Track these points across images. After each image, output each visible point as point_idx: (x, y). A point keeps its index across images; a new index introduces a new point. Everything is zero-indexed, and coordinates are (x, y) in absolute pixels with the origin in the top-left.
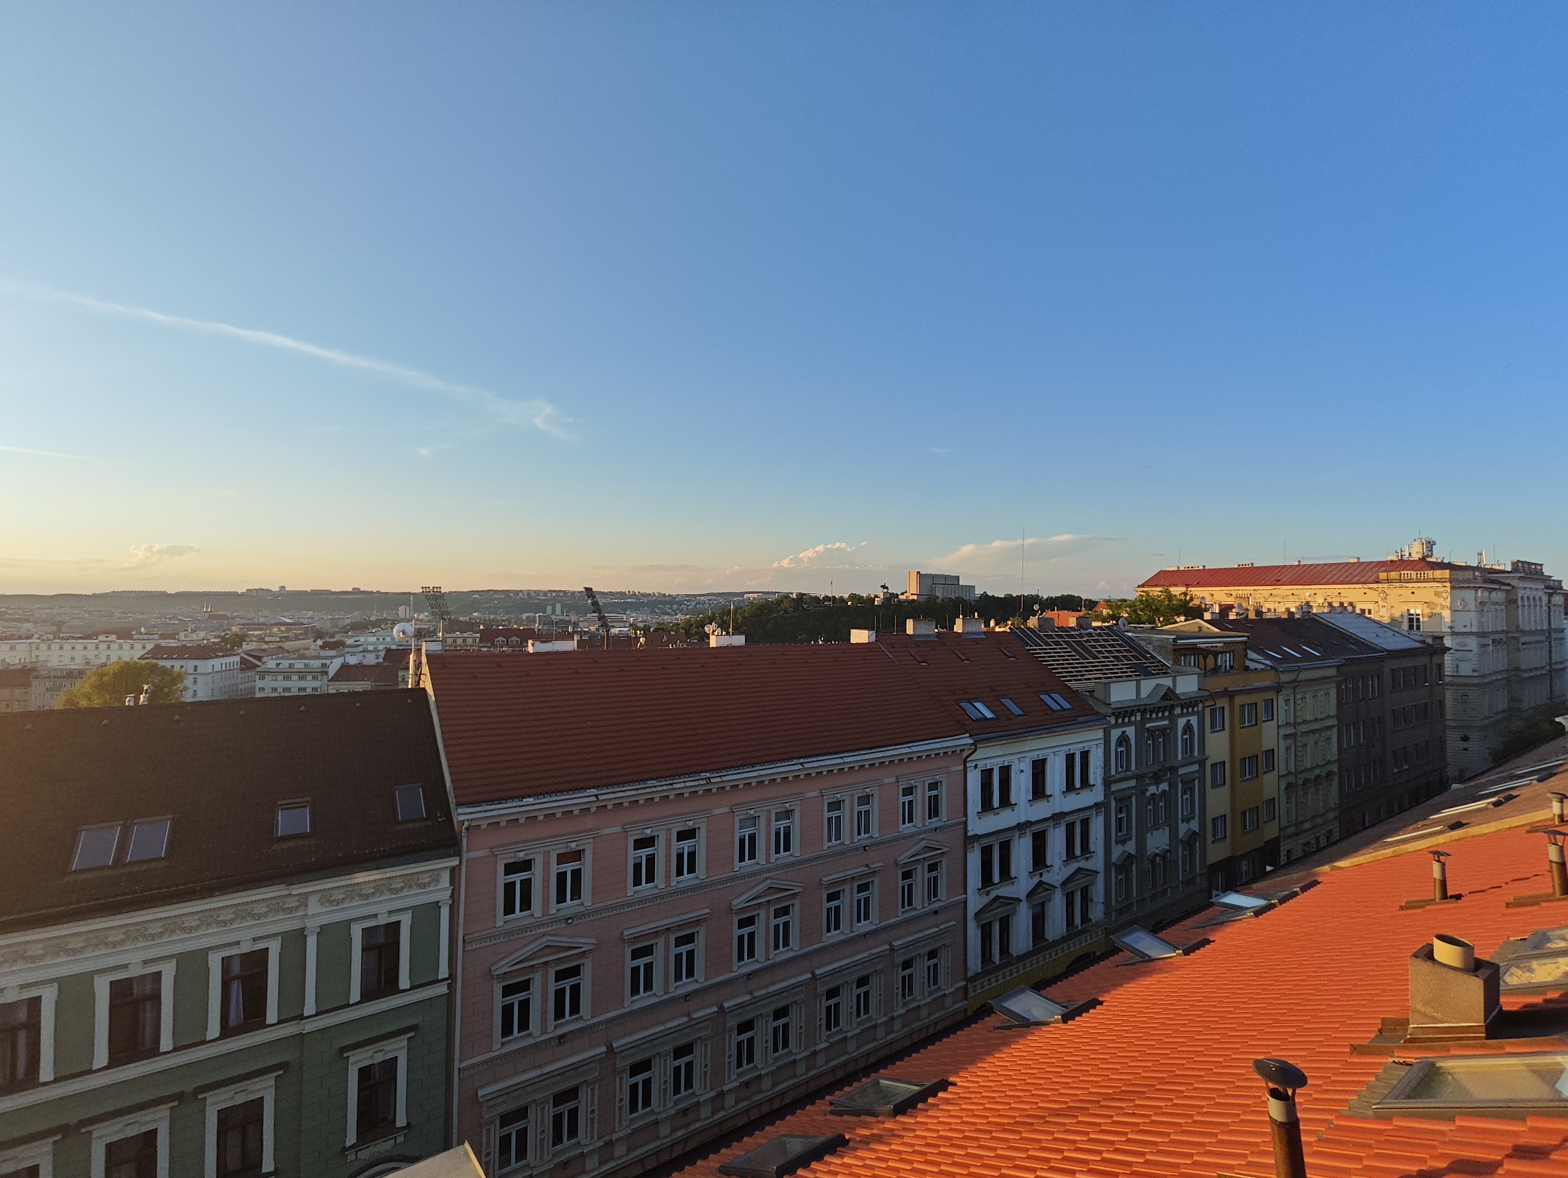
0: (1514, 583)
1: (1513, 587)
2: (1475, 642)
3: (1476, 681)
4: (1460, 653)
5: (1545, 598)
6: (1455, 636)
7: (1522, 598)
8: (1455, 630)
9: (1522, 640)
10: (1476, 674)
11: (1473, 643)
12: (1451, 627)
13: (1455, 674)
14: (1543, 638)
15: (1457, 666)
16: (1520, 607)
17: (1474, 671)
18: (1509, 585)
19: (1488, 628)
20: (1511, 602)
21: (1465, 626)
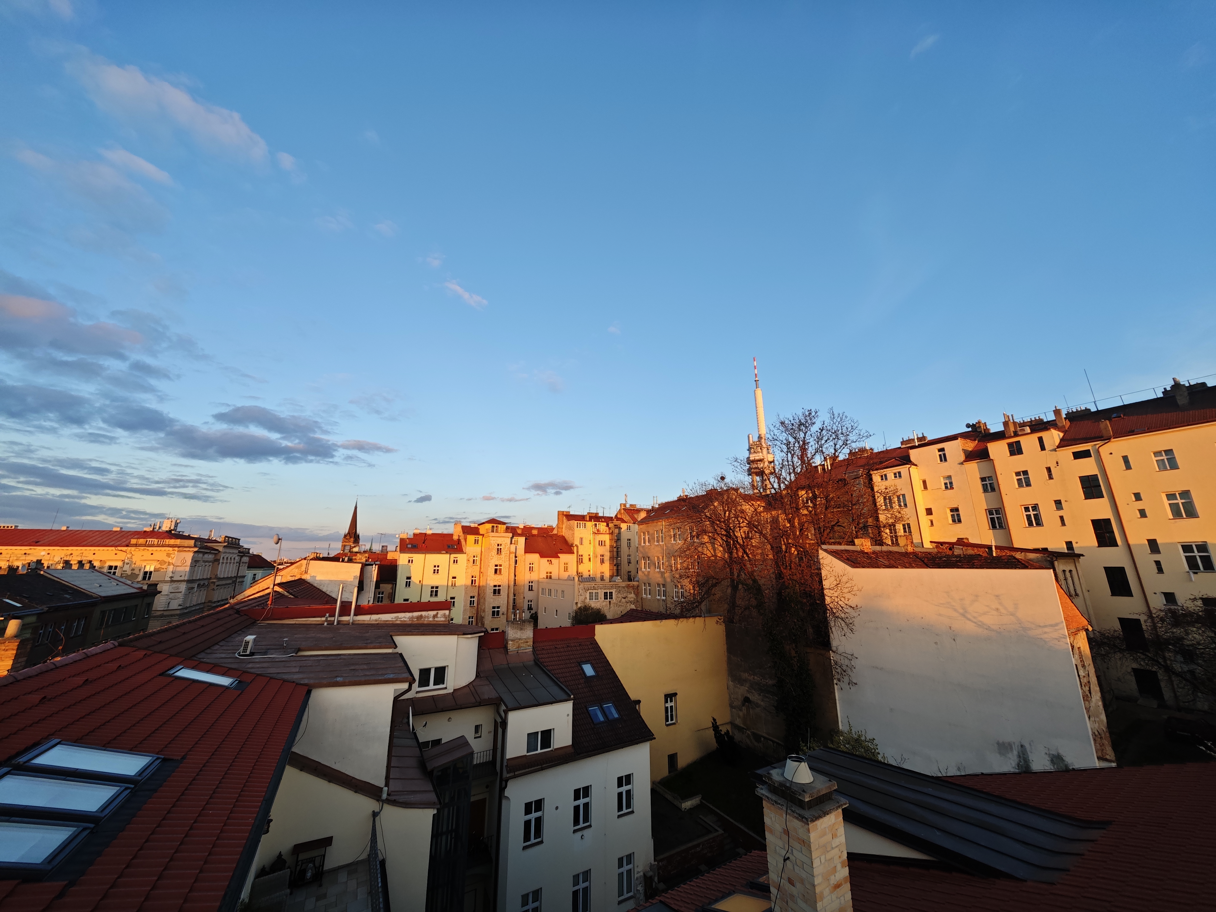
0: (221, 549)
1: (219, 552)
2: (185, 586)
3: (178, 612)
4: (173, 594)
5: (237, 558)
6: (172, 583)
7: (223, 558)
8: (174, 579)
9: (217, 583)
10: (180, 607)
11: (183, 587)
12: (171, 577)
13: (166, 609)
14: (230, 581)
15: (169, 603)
16: (220, 564)
17: (181, 605)
18: (217, 550)
19: (196, 577)
20: (217, 560)
21: (181, 576)
